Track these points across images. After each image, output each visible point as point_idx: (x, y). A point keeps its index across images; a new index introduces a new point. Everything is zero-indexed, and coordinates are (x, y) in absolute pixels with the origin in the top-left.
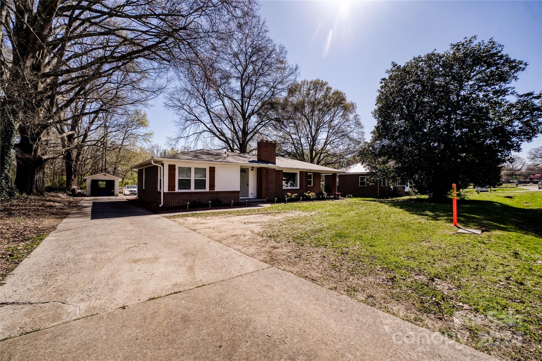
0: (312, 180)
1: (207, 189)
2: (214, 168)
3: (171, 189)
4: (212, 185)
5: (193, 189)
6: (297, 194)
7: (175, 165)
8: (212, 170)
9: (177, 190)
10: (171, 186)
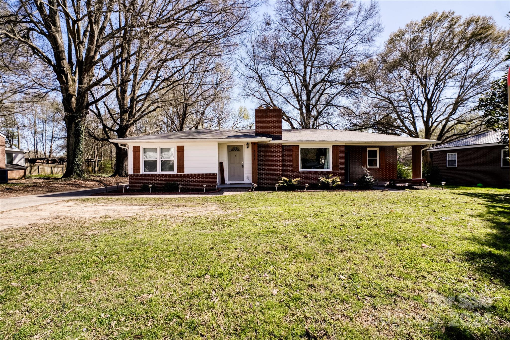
0: (378, 158)
1: (176, 172)
2: (183, 147)
3: (135, 171)
4: (181, 167)
5: (159, 172)
6: (299, 179)
7: (139, 147)
8: (180, 150)
9: (142, 172)
10: (136, 168)
